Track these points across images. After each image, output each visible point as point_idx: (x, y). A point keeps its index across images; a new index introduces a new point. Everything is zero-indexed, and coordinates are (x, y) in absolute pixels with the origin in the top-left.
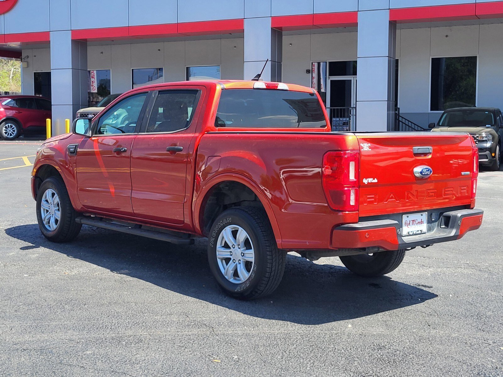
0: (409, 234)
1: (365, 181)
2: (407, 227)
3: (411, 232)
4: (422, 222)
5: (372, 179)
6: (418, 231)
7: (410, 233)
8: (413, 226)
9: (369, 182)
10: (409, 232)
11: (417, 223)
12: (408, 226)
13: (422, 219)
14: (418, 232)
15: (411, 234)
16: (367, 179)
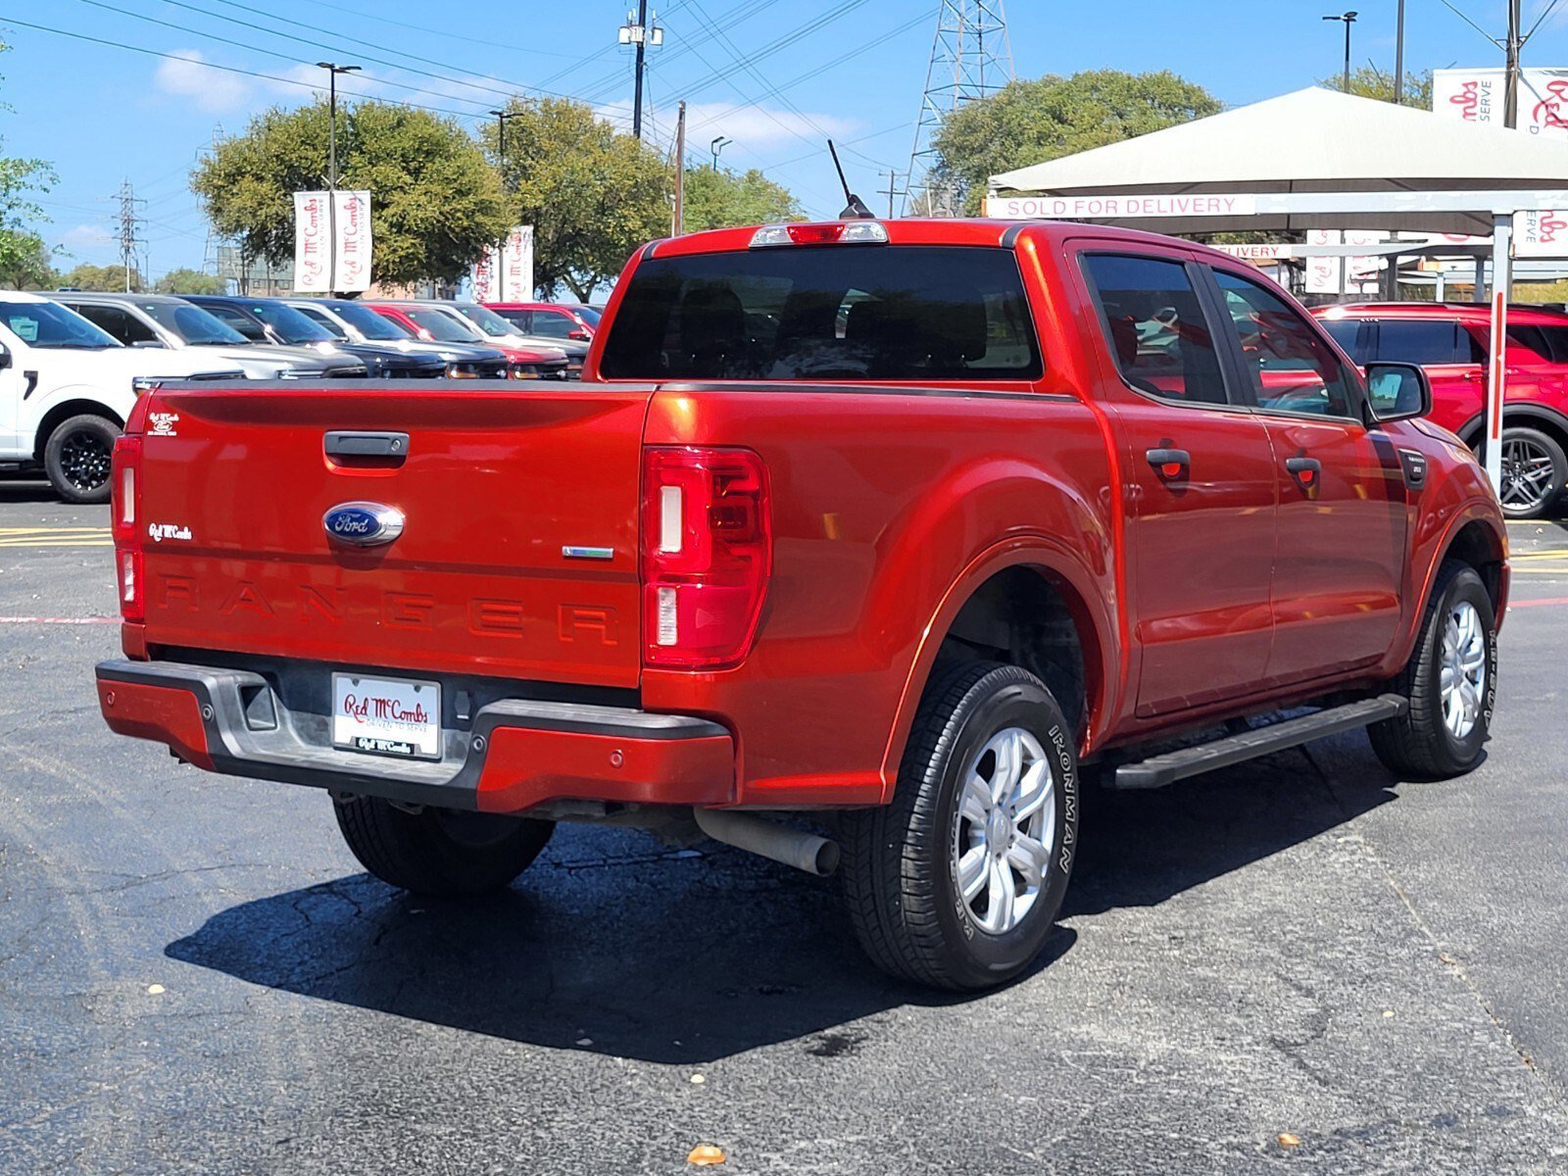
0: (357, 745)
1: (155, 532)
2: (354, 719)
3: (369, 740)
4: (419, 714)
5: (176, 527)
6: (400, 744)
7: (361, 744)
8: (380, 721)
9: (167, 535)
10: (358, 739)
11: (397, 715)
12: (360, 717)
13: (419, 705)
14: (396, 749)
15: (367, 749)
16: (161, 527)
